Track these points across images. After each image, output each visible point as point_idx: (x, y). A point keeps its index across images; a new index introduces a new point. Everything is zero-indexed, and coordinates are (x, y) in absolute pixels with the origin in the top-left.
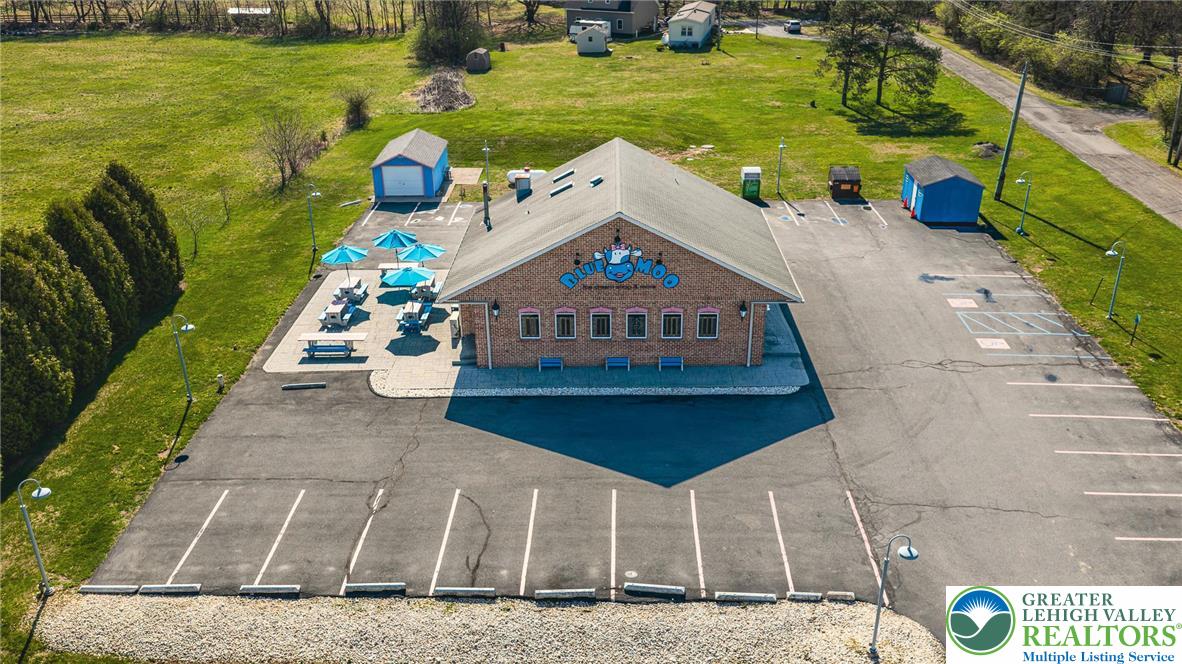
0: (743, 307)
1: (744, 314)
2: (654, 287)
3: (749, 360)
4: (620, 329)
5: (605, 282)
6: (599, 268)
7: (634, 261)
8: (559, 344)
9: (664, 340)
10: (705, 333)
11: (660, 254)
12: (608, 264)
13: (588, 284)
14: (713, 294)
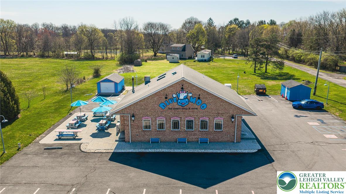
0: (233, 117)
1: (233, 120)
2: (197, 109)
3: (235, 140)
4: (183, 127)
5: (177, 106)
6: (175, 101)
7: (189, 98)
8: (158, 132)
9: (201, 131)
10: (217, 128)
11: (199, 95)
12: (178, 99)
13: (170, 107)
14: (220, 112)
